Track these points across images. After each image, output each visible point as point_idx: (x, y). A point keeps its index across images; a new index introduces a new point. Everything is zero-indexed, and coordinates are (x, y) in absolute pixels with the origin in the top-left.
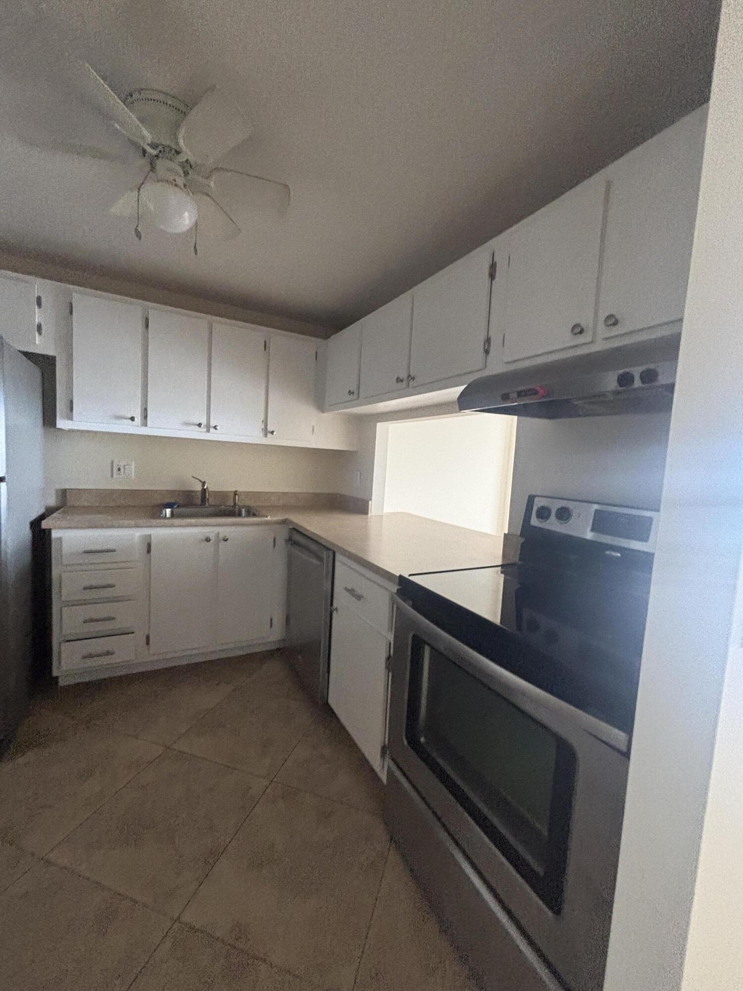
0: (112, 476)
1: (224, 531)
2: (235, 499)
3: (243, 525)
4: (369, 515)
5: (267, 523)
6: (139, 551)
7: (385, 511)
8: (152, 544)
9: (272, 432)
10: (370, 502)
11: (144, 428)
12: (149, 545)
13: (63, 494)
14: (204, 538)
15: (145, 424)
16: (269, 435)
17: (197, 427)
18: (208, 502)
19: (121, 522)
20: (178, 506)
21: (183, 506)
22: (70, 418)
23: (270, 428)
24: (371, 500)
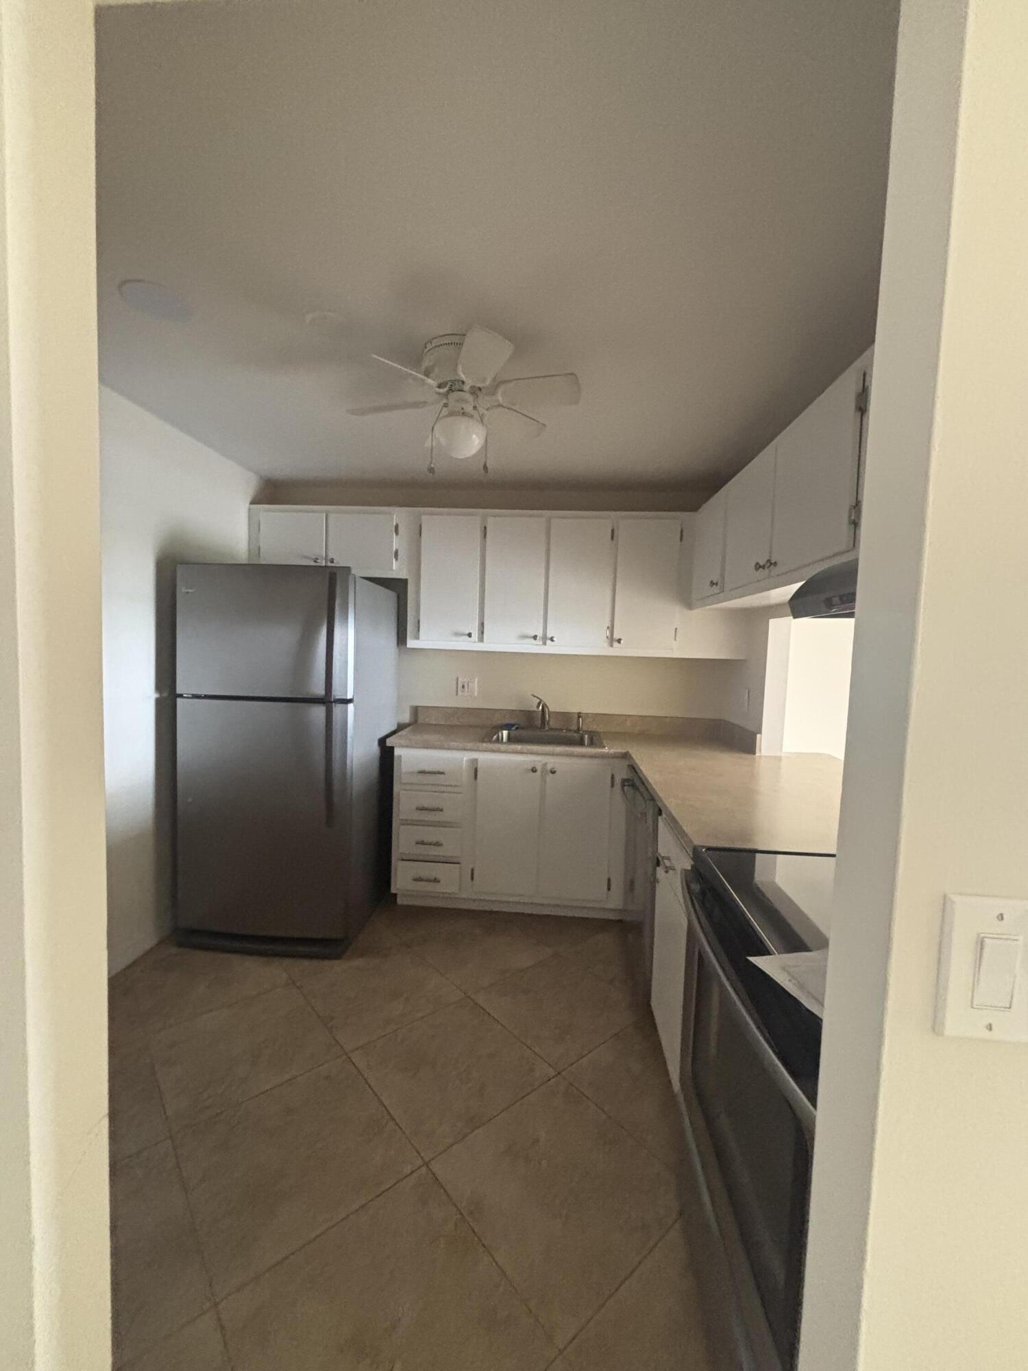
0: (457, 694)
1: (551, 762)
2: (578, 722)
3: (583, 756)
4: (757, 754)
5: (603, 756)
6: (466, 776)
7: (785, 749)
8: (478, 769)
9: (619, 641)
10: (758, 736)
11: (481, 644)
12: (476, 770)
13: (415, 711)
14: (530, 767)
15: (481, 639)
16: (616, 644)
17: (532, 640)
18: (548, 724)
19: (452, 743)
20: (517, 728)
21: (523, 728)
22: (417, 637)
23: (616, 636)
24: (760, 733)
